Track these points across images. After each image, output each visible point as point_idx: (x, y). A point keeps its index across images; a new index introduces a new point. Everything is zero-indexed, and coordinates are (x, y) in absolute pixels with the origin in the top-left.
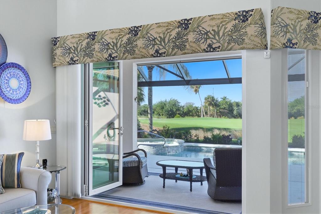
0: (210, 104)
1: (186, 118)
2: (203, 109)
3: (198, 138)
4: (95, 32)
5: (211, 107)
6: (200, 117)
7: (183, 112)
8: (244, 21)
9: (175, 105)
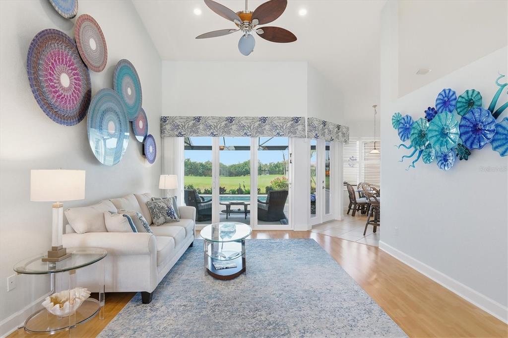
4: (199, 117)
8: (296, 122)
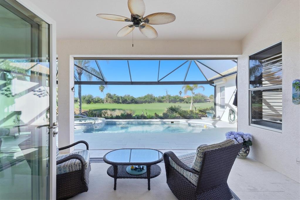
0: (109, 97)
1: (97, 104)
2: (105, 100)
3: (112, 116)
5: (109, 99)
6: (104, 103)
7: (95, 101)
9: (91, 97)
